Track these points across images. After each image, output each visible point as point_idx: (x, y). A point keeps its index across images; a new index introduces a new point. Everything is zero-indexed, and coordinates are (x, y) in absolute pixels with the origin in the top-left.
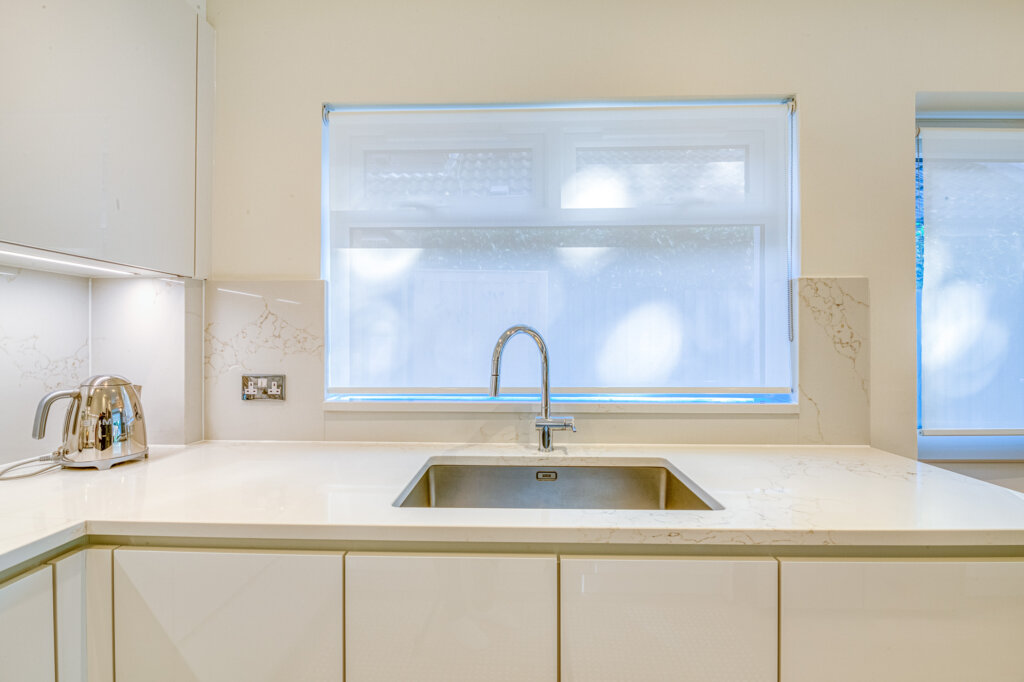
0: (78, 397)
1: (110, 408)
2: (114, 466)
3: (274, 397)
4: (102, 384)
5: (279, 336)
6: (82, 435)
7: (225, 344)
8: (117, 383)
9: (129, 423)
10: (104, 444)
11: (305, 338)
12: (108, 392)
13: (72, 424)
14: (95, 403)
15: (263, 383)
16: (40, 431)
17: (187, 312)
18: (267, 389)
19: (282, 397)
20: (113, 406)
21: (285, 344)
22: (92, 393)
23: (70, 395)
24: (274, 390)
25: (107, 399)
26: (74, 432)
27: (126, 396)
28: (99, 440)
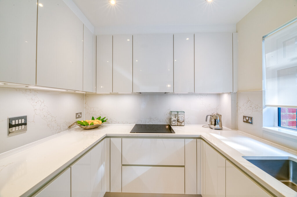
0: (211, 116)
1: (216, 119)
2: (215, 129)
3: (249, 123)
4: (215, 114)
5: (251, 106)
7: (240, 108)
8: (217, 114)
9: (218, 122)
10: (215, 124)
11: (258, 107)
12: (216, 115)
13: (211, 121)
14: (213, 117)
15: (247, 118)
16: (206, 121)
17: (231, 100)
18: (248, 120)
19: (251, 123)
21: (252, 109)
22: (213, 115)
23: (210, 115)
24: (250, 121)
25: (215, 117)
27: (218, 117)
28: (214, 124)
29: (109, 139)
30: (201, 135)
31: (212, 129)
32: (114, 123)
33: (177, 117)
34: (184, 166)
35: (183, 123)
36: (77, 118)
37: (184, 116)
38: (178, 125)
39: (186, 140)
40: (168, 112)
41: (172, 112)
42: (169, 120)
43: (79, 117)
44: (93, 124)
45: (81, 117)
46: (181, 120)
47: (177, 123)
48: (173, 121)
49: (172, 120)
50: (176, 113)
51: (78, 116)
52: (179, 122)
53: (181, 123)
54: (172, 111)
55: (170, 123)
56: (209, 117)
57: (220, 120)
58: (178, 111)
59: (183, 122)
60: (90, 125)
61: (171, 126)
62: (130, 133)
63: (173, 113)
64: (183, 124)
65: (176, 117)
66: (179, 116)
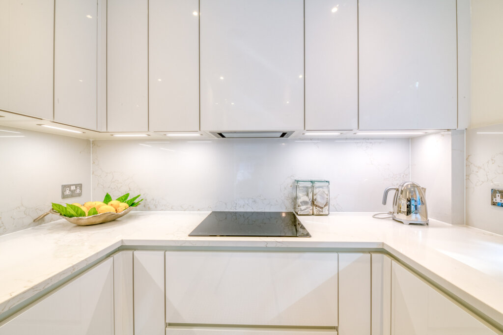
0: (398, 190)
1: (410, 197)
2: (409, 224)
4: (407, 185)
6: (398, 206)
7: (479, 168)
8: (414, 186)
9: (418, 206)
10: (409, 212)
12: (410, 189)
13: (395, 202)
14: (404, 193)
16: (385, 202)
17: (452, 150)
20: (412, 196)
22: (403, 189)
23: (395, 189)
25: (409, 193)
26: (396, 205)
27: (417, 193)
28: (406, 210)
29: (130, 252)
30: (383, 244)
31: (402, 224)
32: (162, 210)
33: (311, 195)
34: (335, 328)
35: (327, 207)
36: (64, 197)
37: (327, 193)
38: (313, 215)
39: (341, 255)
40: (290, 182)
41: (298, 181)
42: (290, 201)
43: (73, 195)
44: (95, 213)
45: (80, 195)
46: (320, 201)
47: (312, 208)
48: (301, 203)
49: (299, 201)
50: (309, 185)
51: (67, 192)
52: (316, 206)
53: (322, 208)
54: (299, 179)
55: (295, 208)
56: (391, 194)
57: (423, 203)
58: (313, 179)
59: (325, 206)
60: (89, 215)
61: (297, 216)
62: (190, 236)
63: (301, 184)
64: (325, 211)
65: (307, 195)
66: (316, 191)
